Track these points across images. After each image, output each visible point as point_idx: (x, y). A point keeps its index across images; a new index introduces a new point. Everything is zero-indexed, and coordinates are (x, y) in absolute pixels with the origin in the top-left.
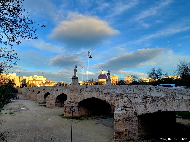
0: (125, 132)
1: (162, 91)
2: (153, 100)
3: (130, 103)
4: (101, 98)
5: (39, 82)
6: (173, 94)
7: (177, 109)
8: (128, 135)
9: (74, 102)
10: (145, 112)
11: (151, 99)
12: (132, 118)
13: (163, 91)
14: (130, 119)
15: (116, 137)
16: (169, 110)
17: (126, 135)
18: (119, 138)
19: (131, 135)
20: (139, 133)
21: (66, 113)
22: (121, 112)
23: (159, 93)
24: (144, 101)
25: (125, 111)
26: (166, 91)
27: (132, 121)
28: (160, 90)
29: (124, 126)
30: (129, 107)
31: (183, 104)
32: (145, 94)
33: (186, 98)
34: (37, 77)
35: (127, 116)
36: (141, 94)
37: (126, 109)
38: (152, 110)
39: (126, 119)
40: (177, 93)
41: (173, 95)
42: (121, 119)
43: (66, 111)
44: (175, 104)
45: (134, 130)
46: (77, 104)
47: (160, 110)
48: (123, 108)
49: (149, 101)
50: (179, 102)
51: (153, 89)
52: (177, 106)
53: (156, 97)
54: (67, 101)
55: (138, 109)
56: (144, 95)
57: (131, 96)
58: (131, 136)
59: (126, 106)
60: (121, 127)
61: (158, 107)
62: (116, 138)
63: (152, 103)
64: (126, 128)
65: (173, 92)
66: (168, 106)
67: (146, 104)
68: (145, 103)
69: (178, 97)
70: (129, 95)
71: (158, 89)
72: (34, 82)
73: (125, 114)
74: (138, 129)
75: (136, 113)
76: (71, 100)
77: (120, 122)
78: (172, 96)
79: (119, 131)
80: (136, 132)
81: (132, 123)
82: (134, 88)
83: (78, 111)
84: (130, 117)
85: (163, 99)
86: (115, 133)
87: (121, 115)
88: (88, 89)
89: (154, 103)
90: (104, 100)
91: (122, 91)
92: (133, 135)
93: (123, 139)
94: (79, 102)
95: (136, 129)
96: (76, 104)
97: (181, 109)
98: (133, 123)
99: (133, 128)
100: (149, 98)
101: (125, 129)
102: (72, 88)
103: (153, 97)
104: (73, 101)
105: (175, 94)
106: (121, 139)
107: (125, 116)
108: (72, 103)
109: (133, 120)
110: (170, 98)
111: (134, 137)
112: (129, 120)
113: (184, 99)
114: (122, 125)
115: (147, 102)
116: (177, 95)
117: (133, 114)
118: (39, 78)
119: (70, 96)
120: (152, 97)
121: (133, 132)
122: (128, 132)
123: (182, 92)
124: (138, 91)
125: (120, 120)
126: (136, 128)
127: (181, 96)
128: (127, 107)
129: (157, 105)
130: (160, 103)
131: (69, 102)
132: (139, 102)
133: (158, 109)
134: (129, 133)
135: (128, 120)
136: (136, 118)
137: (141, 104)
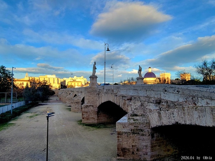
0: (132, 149)
1: (179, 93)
2: (169, 106)
3: (142, 110)
4: (116, 103)
5: (78, 84)
6: (193, 97)
7: (199, 121)
8: (137, 154)
9: (93, 106)
10: (159, 124)
11: (166, 104)
12: (142, 130)
13: (181, 92)
14: (140, 132)
15: (120, 154)
16: (188, 123)
17: (133, 153)
18: (124, 156)
19: (140, 153)
20: (152, 151)
21: (83, 118)
22: (127, 122)
23: (176, 96)
24: (158, 108)
25: (132, 120)
26: (185, 92)
27: (143, 135)
28: (177, 91)
29: (131, 141)
30: (141, 115)
31: (207, 115)
32: (159, 97)
33: (213, 104)
34: (77, 78)
35: (135, 128)
36: (154, 97)
37: (135, 118)
38: (167, 121)
39: (134, 131)
40: (200, 96)
41: (194, 99)
42: (126, 131)
43: (84, 116)
44: (196, 114)
45: (145, 147)
46: (97, 108)
47: (177, 123)
48: (131, 116)
49: (164, 107)
50: (202, 111)
51: (169, 89)
52: (200, 117)
53: (172, 102)
54: (84, 104)
55: (151, 118)
56: (158, 99)
57: (144, 100)
58: (141, 155)
59: (135, 113)
60: (126, 142)
61: (174, 117)
62: (118, 155)
63: (167, 111)
64: (134, 144)
65: (195, 95)
66: (186, 116)
67: (161, 112)
68: (159, 111)
69: (202, 103)
70: (142, 99)
71: (174, 89)
72: (73, 84)
73: (131, 124)
74: (152, 147)
75: (149, 123)
76: (90, 104)
77: (124, 136)
78: (192, 100)
79: (124, 147)
80: (149, 150)
81: (142, 137)
82: (147, 89)
83: (97, 117)
84: (139, 129)
85: (181, 105)
86: (118, 149)
87: (127, 125)
88: (105, 91)
89: (169, 111)
90: (118, 105)
91: (135, 92)
92: (144, 154)
93: (128, 158)
94: (98, 106)
95: (149, 146)
96: (94, 109)
97: (204, 122)
98: (144, 137)
99: (144, 144)
100: (163, 103)
101: (132, 146)
102: (90, 89)
103: (169, 102)
104: (91, 104)
105: (196, 98)
106: (127, 158)
107: (132, 127)
108: (90, 108)
109: (144, 133)
110: (189, 104)
111: (146, 156)
112: (139, 134)
113: (210, 105)
114: (128, 139)
115: (162, 109)
116: (199, 98)
117: (145, 126)
118: (78, 79)
119: (88, 99)
120: (167, 102)
121: (144, 150)
122: (136, 149)
123: (206, 95)
124: (152, 93)
125: (126, 133)
126: (149, 144)
127: (205, 100)
128: (136, 115)
129: (173, 114)
130: (177, 111)
131: (87, 106)
132: (152, 109)
133: (174, 121)
134: (138, 150)
135: (136, 133)
136: (148, 131)
137: (155, 111)
